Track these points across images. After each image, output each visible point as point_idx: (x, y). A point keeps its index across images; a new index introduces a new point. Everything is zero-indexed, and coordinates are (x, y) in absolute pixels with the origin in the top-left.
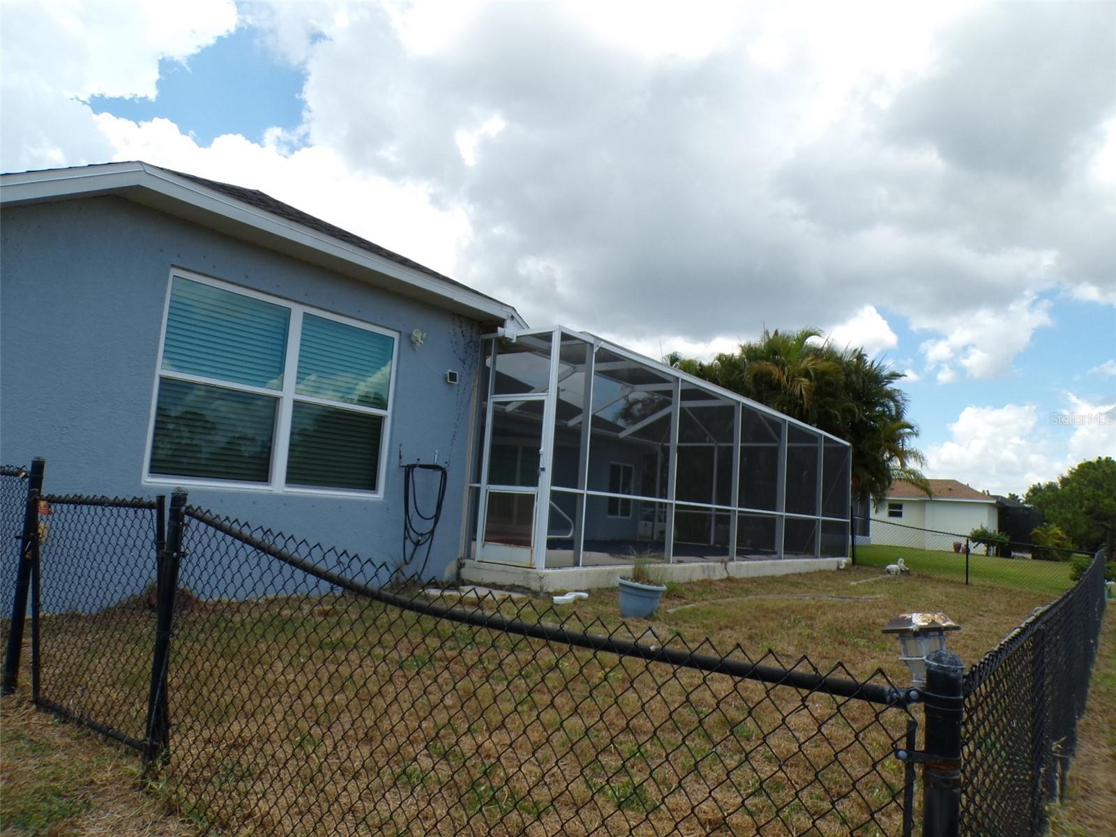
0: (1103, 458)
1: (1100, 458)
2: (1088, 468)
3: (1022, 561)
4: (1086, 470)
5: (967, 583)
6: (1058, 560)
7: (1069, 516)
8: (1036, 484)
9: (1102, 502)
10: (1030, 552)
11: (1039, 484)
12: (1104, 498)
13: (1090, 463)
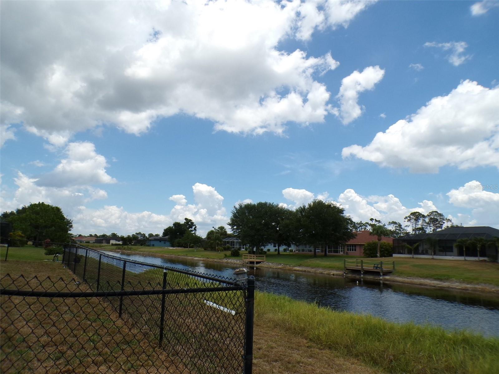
0: (41, 202)
1: (39, 202)
2: (35, 206)
3: (3, 248)
4: (33, 207)
5: (6, 260)
6: (19, 247)
7: (24, 227)
8: (5, 212)
9: (39, 221)
10: (7, 244)
11: (6, 212)
12: (40, 219)
13: (36, 204)
